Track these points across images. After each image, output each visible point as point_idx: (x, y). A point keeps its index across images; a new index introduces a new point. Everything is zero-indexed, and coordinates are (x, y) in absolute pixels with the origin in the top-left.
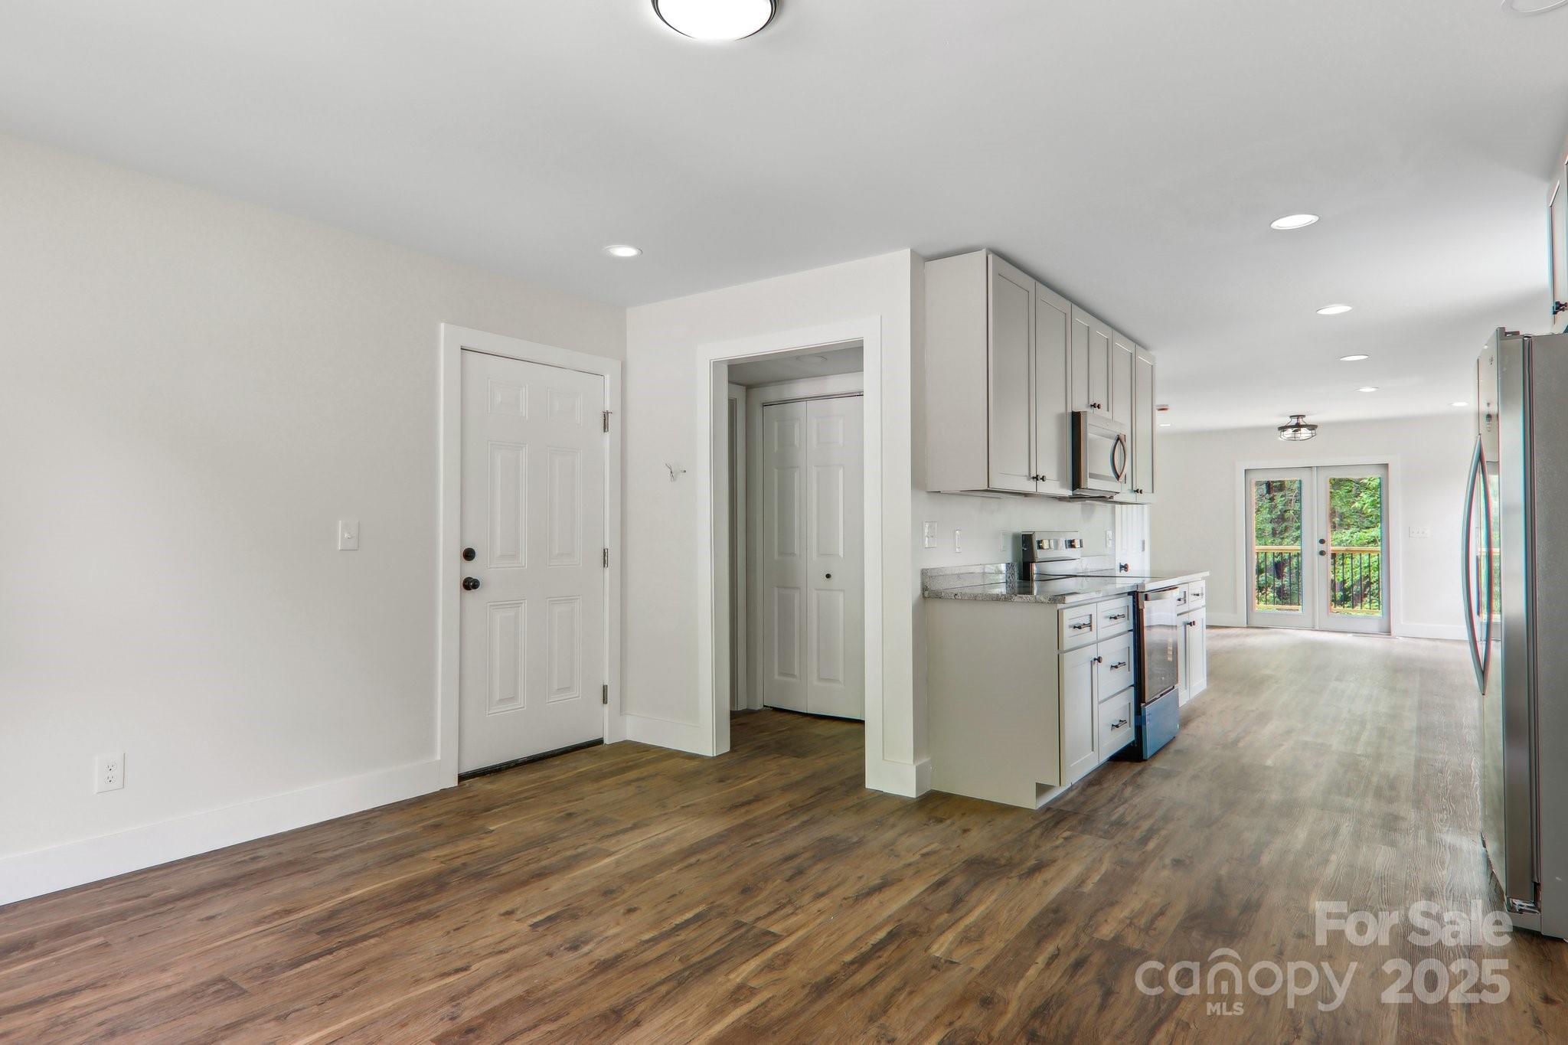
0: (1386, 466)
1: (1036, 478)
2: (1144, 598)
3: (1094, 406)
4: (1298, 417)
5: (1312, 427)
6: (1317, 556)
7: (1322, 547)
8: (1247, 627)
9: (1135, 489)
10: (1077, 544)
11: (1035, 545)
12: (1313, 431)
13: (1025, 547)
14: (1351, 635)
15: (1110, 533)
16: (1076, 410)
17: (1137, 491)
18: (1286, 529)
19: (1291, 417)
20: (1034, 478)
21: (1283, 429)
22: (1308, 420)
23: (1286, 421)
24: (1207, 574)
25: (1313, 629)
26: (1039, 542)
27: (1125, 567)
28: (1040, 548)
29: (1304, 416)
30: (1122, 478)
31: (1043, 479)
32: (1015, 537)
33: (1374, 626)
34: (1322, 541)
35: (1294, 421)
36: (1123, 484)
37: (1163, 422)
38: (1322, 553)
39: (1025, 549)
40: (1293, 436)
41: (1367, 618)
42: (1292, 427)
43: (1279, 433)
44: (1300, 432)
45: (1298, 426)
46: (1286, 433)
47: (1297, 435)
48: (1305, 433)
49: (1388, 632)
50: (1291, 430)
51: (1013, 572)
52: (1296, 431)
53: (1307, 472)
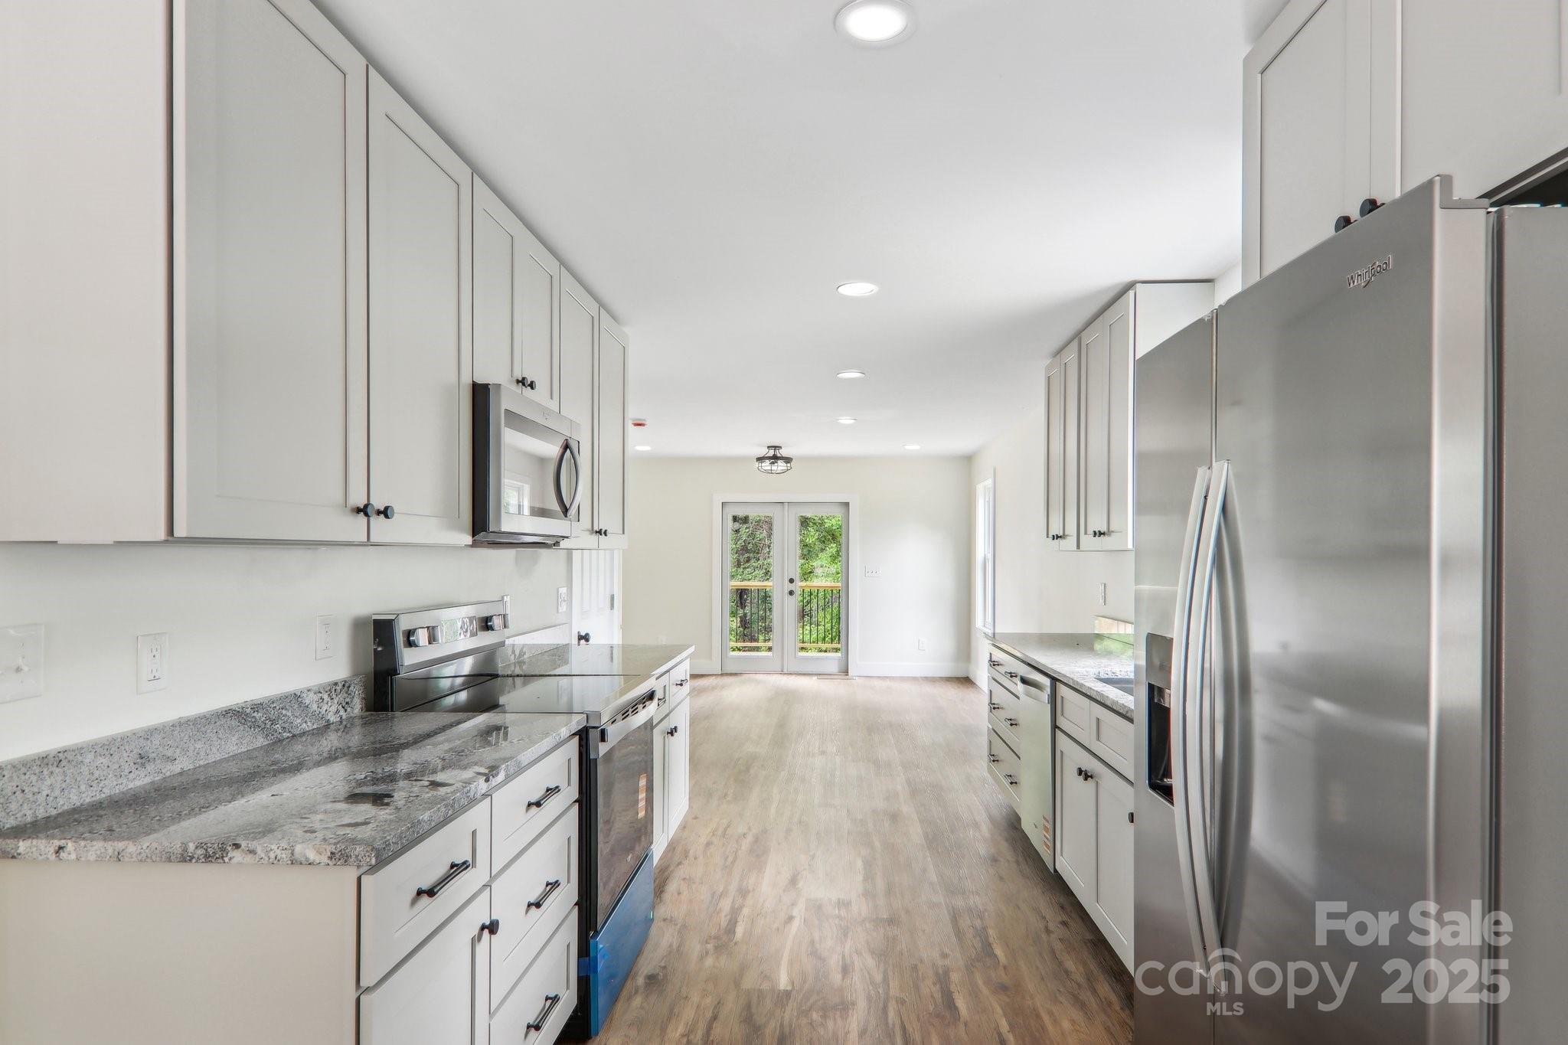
0: (847, 504)
1: (364, 510)
2: (599, 738)
3: (522, 382)
4: (775, 448)
5: (788, 460)
6: (786, 593)
7: (792, 587)
8: (722, 675)
9: (596, 528)
10: (497, 622)
11: (400, 639)
12: (789, 465)
13: (379, 645)
14: (815, 678)
15: (563, 590)
16: (480, 380)
17: (599, 532)
18: (748, 560)
19: (769, 447)
20: (358, 510)
21: (760, 459)
22: (783, 452)
23: (763, 451)
24: (691, 650)
25: (782, 673)
26: (409, 633)
27: (585, 638)
28: (410, 644)
29: (781, 447)
30: (573, 511)
31: (385, 512)
32: (358, 624)
33: (834, 668)
34: (791, 581)
35: (771, 453)
36: (575, 524)
37: (640, 444)
38: (791, 593)
39: (380, 649)
40: (769, 468)
41: (827, 658)
42: (769, 458)
43: (757, 464)
44: (776, 464)
45: (775, 458)
46: (763, 464)
47: (774, 468)
48: (781, 465)
49: (846, 672)
50: (768, 462)
51: (348, 700)
52: (773, 463)
53: (779, 507)
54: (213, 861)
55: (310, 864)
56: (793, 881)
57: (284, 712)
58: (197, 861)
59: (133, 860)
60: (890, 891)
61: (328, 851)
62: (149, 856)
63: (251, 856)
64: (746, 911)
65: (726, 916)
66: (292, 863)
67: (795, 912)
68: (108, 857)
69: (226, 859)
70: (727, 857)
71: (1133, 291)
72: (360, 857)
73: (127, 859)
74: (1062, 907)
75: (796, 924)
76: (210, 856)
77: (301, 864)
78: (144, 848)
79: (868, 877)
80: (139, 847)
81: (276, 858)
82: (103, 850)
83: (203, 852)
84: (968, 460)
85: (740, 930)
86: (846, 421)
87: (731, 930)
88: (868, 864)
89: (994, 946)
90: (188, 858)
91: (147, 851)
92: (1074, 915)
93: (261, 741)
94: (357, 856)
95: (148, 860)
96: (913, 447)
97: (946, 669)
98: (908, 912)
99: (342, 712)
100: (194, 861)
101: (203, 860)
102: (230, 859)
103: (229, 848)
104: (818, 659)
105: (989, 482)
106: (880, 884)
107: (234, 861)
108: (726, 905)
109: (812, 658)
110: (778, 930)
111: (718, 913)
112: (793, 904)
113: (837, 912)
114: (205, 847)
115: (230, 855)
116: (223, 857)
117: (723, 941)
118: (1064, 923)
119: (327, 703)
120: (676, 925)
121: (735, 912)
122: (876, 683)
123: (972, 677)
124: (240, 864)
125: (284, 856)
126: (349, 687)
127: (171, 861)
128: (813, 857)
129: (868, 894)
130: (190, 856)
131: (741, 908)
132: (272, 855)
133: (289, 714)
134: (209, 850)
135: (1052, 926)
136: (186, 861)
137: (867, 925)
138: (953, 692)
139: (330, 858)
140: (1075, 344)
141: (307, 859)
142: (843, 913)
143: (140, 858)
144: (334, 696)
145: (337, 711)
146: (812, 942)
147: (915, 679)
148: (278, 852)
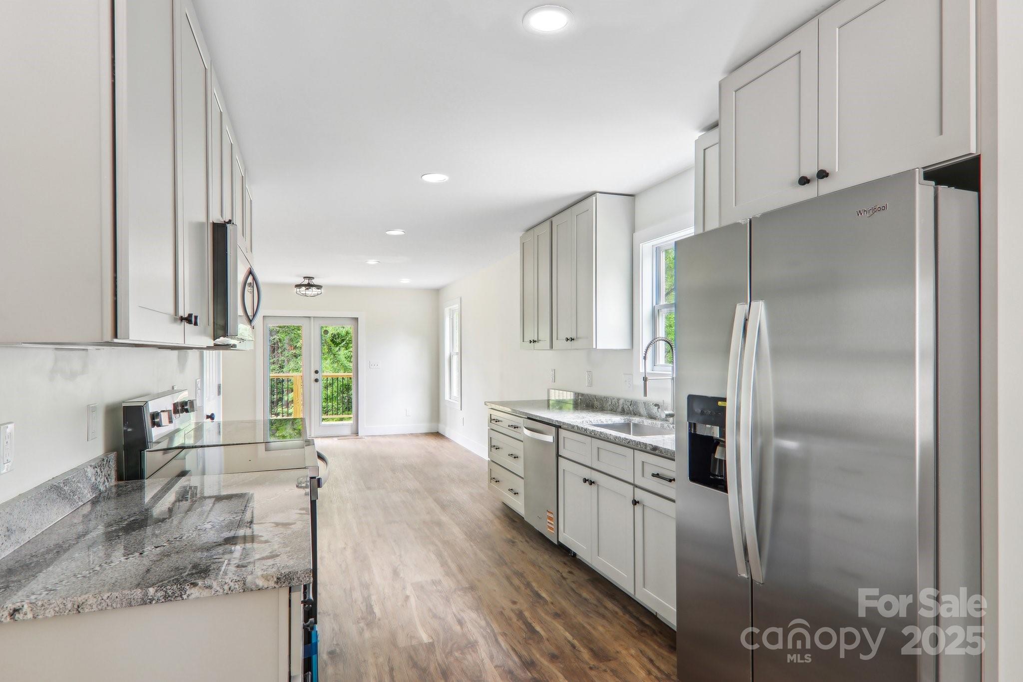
0: (356, 319)
1: (186, 319)
2: (316, 485)
4: (309, 278)
5: (319, 287)
6: (313, 383)
7: (317, 376)
11: (148, 420)
12: (320, 290)
13: (129, 425)
14: (336, 439)
19: (304, 278)
20: (182, 319)
21: (299, 286)
22: (315, 282)
23: (300, 281)
27: (211, 417)
29: (313, 278)
32: (111, 411)
33: (347, 431)
34: (316, 372)
35: (306, 282)
38: (316, 380)
39: (129, 430)
40: (304, 292)
41: (343, 425)
42: (305, 285)
43: (295, 289)
44: (311, 290)
45: (309, 286)
46: (301, 290)
47: (307, 292)
48: (314, 291)
49: (357, 433)
50: (303, 288)
51: (109, 472)
52: (307, 289)
53: (307, 320)
54: (172, 599)
55: (259, 589)
56: (396, 573)
57: (79, 485)
58: (157, 602)
59: (93, 610)
60: (461, 570)
61: (274, 577)
62: (110, 604)
63: (207, 590)
64: (374, 598)
65: (362, 603)
66: (244, 591)
67: (408, 593)
68: (67, 612)
69: (185, 597)
70: (341, 565)
71: (595, 198)
72: (301, 579)
73: (87, 610)
74: (565, 564)
75: (413, 600)
76: (169, 596)
77: (252, 590)
78: (105, 598)
79: (444, 564)
80: (100, 598)
81: (230, 589)
82: (62, 606)
83: (163, 593)
84: (437, 292)
85: (377, 610)
86: (372, 262)
87: (370, 609)
88: (439, 555)
89: (540, 592)
90: (149, 601)
91: (107, 601)
92: (573, 567)
93: (68, 510)
94: (298, 578)
95: (109, 608)
96: (405, 281)
97: (424, 428)
98: (479, 581)
99: (106, 483)
100: (154, 602)
101: (163, 600)
102: (188, 596)
103: (188, 587)
104: (338, 425)
105: (456, 306)
106: (453, 566)
107: (193, 596)
108: (357, 595)
109: (332, 425)
110: (403, 606)
111: (355, 602)
112: (404, 588)
113: (435, 588)
114: (165, 589)
115: (188, 593)
116: (181, 596)
117: (369, 619)
118: (570, 572)
119: (99, 476)
120: (329, 615)
121: (367, 600)
122: (381, 440)
123: (441, 432)
124: (197, 598)
125: (237, 586)
126: (109, 462)
127: (131, 606)
128: (400, 556)
129: (448, 573)
130: (150, 599)
131: (369, 596)
132: (226, 587)
133: (82, 486)
134: (168, 591)
135: (564, 575)
136: (146, 604)
137: (459, 593)
138: (433, 443)
139: (277, 583)
140: (548, 223)
141: (257, 586)
142: (439, 588)
143: (100, 607)
144: (103, 470)
145: (104, 483)
146: (430, 610)
147: (404, 435)
148: (232, 584)
